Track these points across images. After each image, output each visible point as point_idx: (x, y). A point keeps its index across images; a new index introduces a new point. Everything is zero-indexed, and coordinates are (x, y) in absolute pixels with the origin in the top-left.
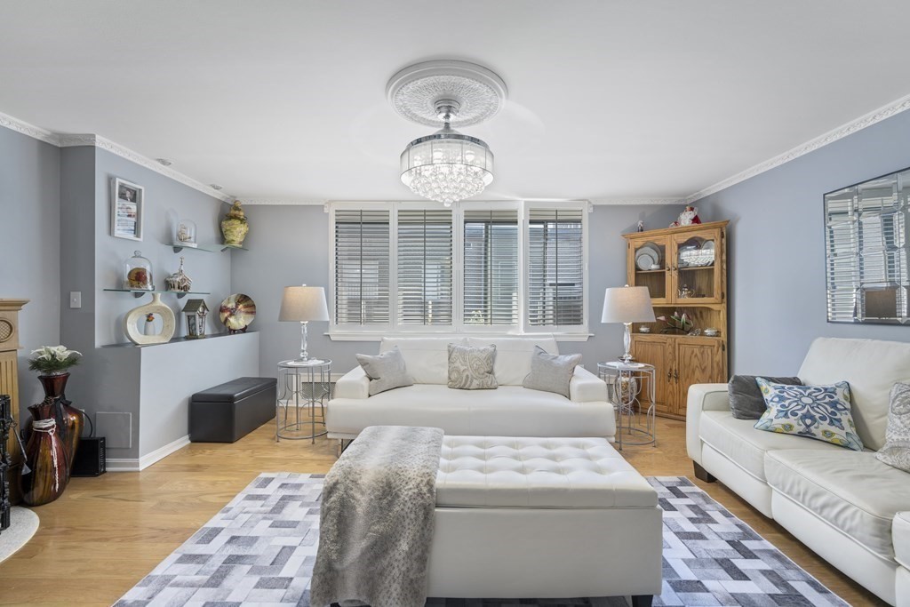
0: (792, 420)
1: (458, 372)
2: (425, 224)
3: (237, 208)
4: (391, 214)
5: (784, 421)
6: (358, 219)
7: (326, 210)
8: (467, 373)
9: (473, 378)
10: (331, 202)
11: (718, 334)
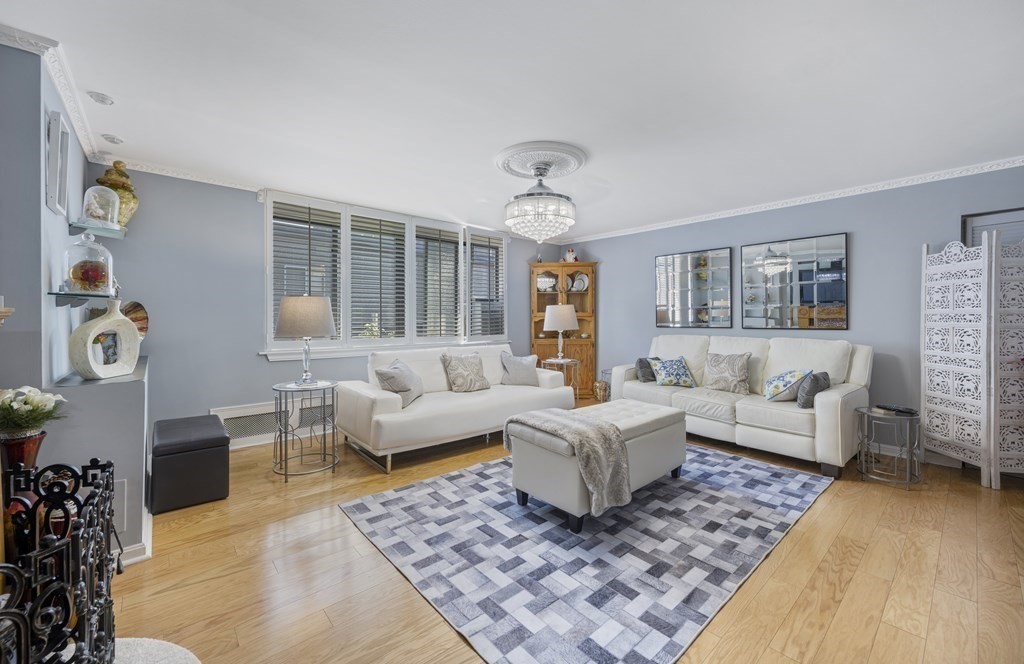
0: (672, 377)
1: (463, 377)
2: (381, 234)
3: (122, 174)
4: (342, 217)
5: (669, 379)
6: (306, 217)
7: (261, 200)
8: (470, 377)
9: (476, 381)
10: (267, 190)
11: (589, 337)
